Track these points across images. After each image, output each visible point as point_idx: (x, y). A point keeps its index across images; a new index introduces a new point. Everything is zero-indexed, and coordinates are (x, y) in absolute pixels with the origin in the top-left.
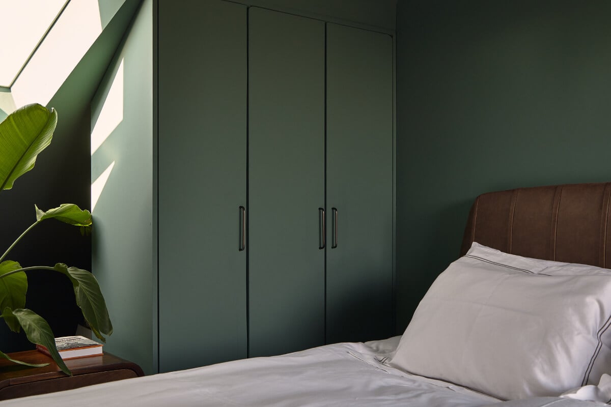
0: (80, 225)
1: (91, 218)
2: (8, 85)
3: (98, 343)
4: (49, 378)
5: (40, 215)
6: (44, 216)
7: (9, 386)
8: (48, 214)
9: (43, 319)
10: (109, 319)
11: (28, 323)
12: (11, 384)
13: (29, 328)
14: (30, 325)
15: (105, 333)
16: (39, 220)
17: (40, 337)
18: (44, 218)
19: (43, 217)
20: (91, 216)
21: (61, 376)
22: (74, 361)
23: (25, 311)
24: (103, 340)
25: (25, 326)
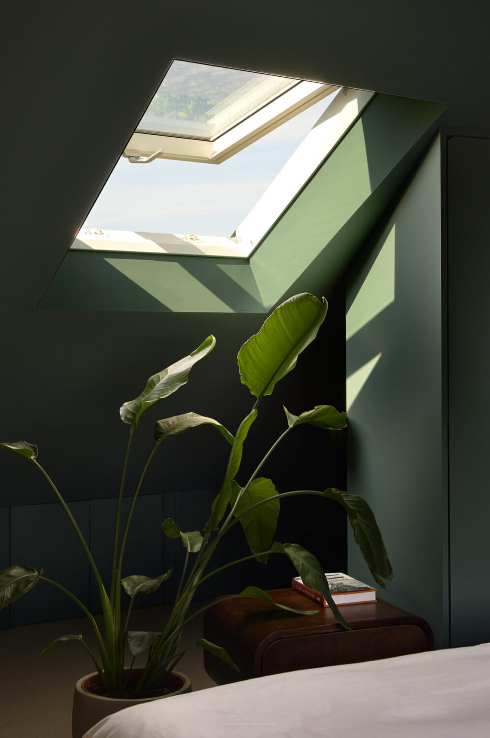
0: (331, 429)
1: (347, 420)
2: (245, 254)
3: (369, 587)
4: (325, 631)
5: (292, 420)
6: (298, 421)
7: (282, 638)
8: (301, 418)
9: (315, 558)
10: (387, 559)
11: (301, 562)
12: (283, 636)
13: (302, 568)
14: (303, 565)
15: (385, 577)
16: (291, 426)
17: (316, 581)
18: (297, 424)
19: (296, 422)
20: (347, 418)
21: (338, 630)
22: (349, 608)
23: (294, 546)
24: (383, 586)
25: (298, 566)
